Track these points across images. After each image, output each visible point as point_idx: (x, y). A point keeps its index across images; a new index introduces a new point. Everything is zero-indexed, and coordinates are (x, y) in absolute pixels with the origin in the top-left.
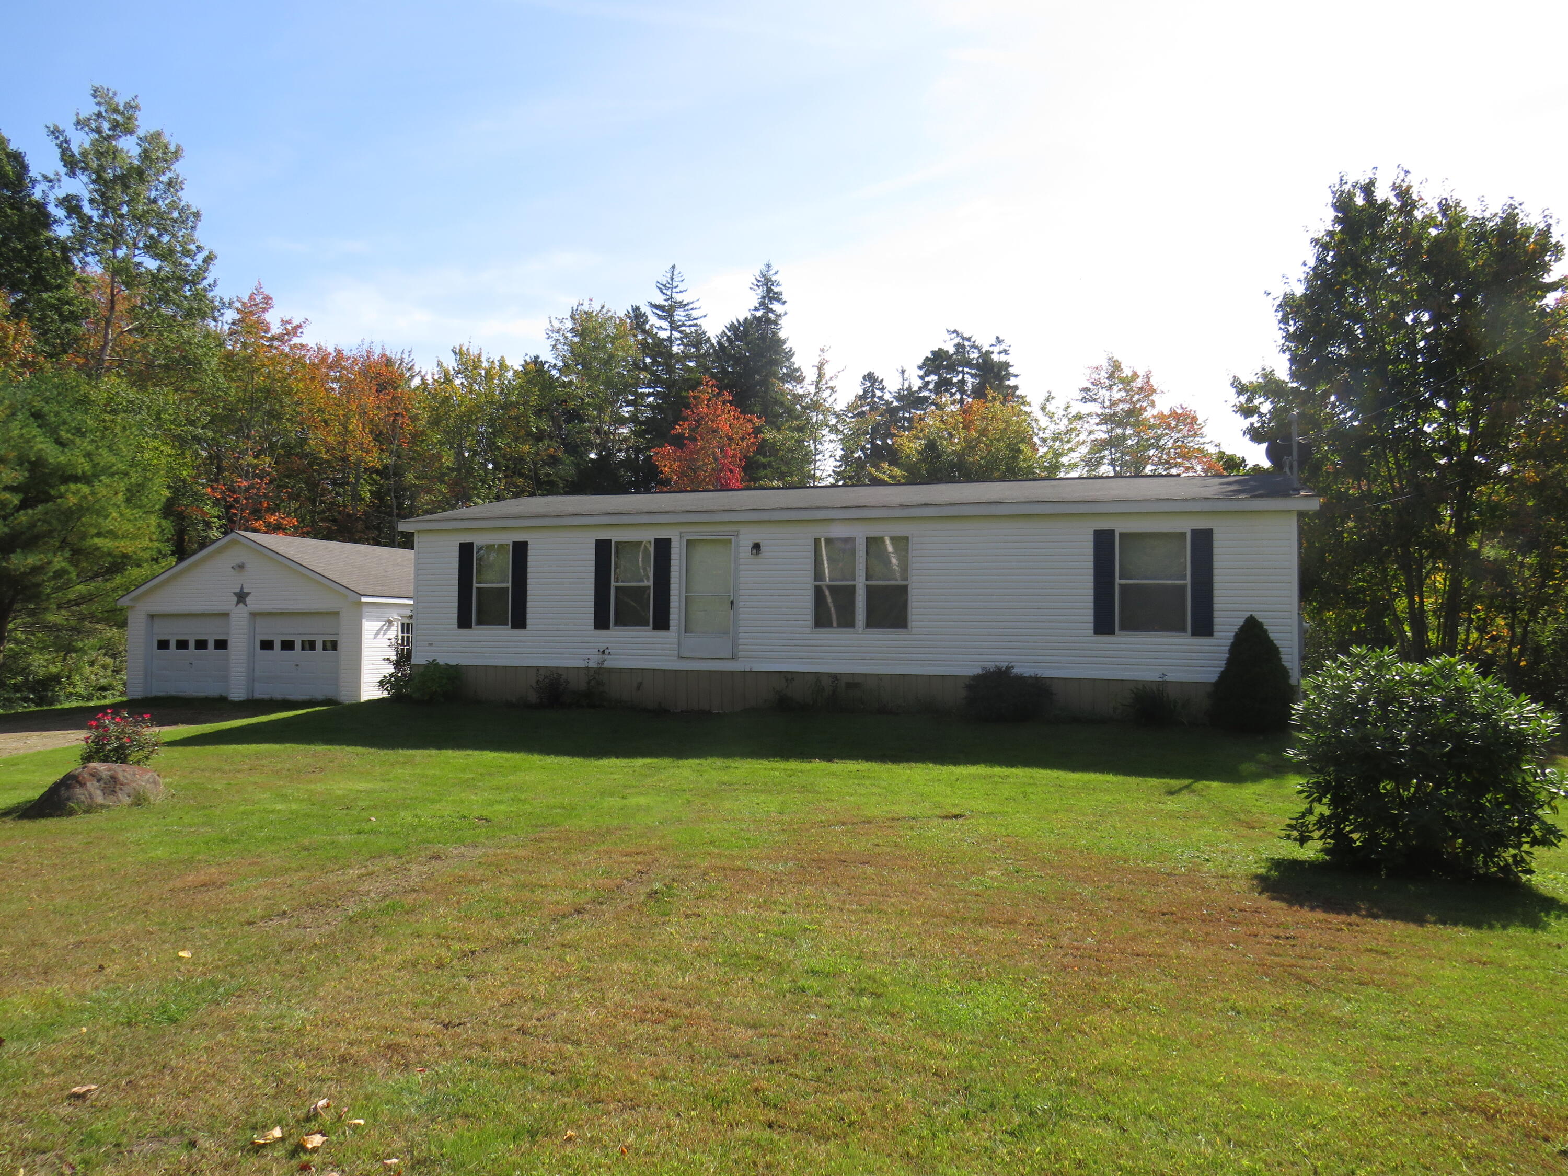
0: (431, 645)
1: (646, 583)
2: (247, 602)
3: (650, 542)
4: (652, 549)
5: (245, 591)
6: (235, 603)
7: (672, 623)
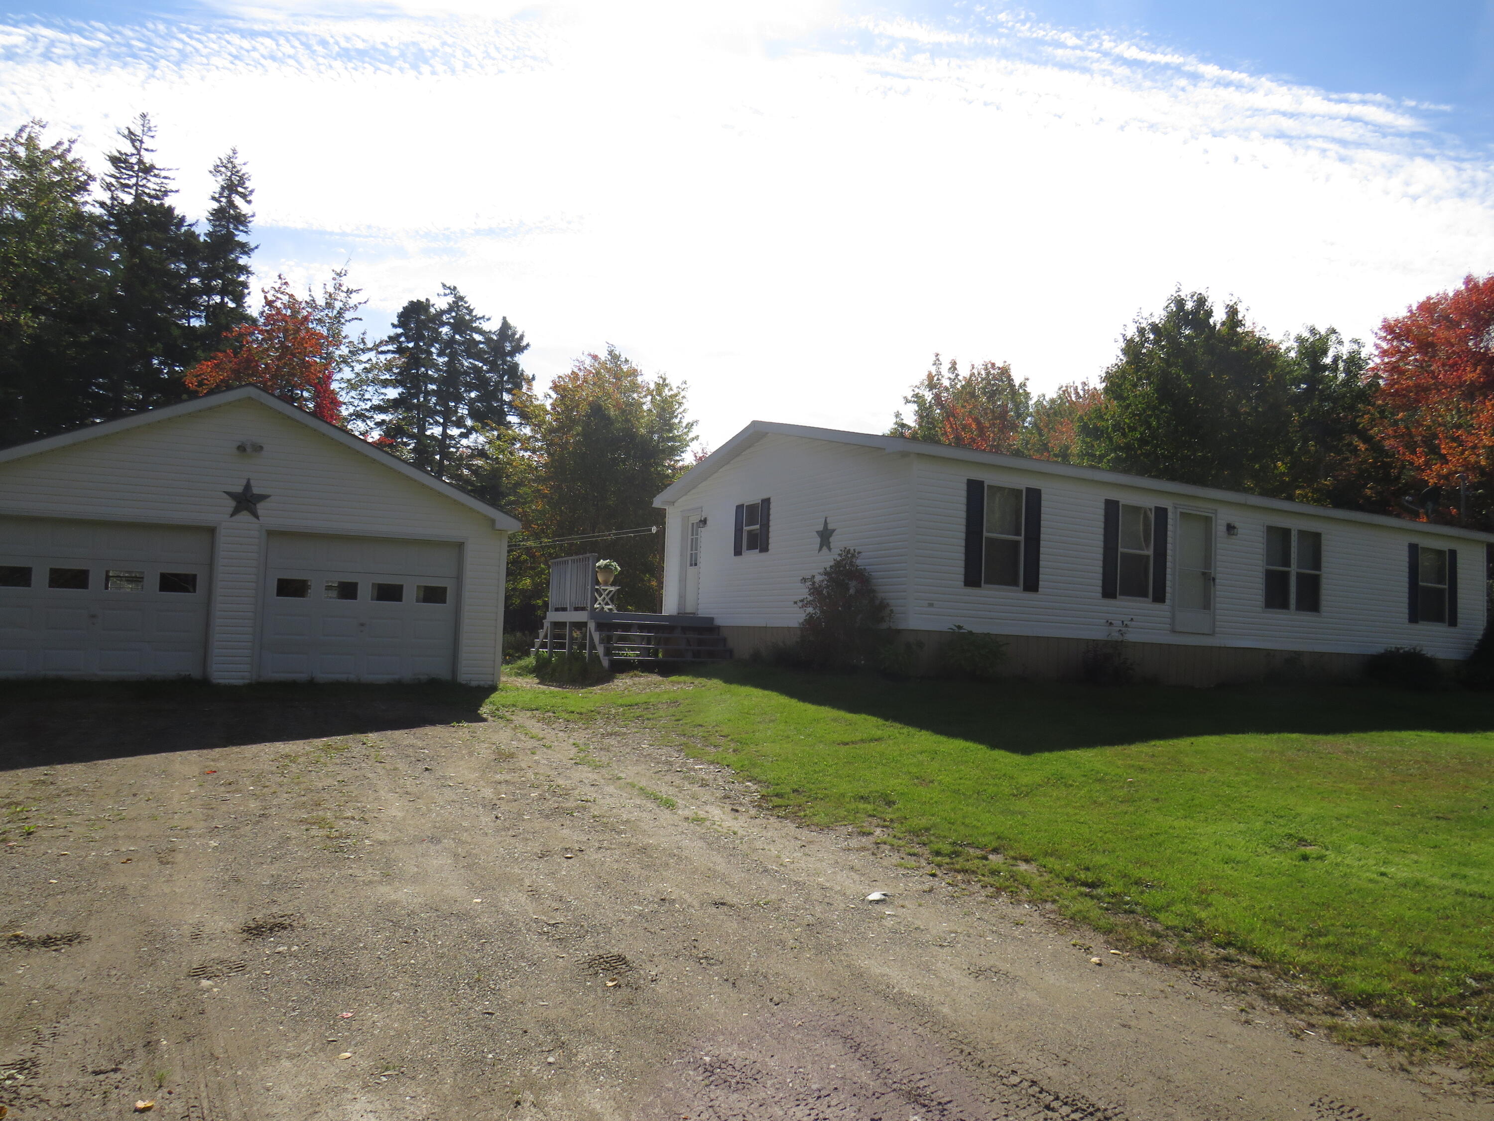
0: (931, 605)
1: (1145, 552)
2: (260, 512)
3: (1150, 510)
4: (1152, 517)
5: (256, 491)
6: (231, 510)
7: (1168, 596)
